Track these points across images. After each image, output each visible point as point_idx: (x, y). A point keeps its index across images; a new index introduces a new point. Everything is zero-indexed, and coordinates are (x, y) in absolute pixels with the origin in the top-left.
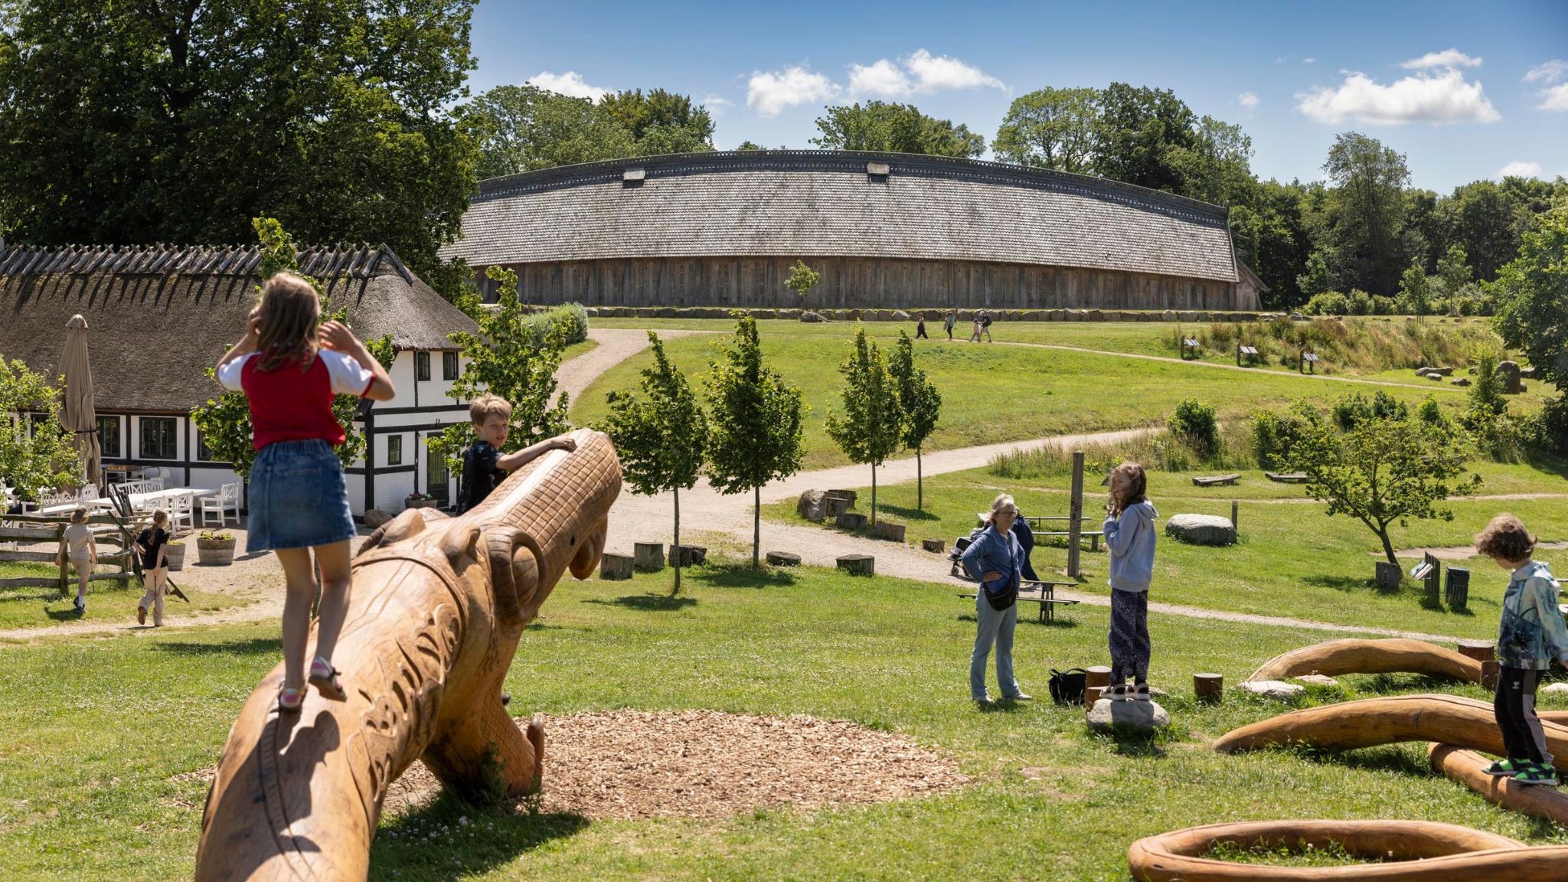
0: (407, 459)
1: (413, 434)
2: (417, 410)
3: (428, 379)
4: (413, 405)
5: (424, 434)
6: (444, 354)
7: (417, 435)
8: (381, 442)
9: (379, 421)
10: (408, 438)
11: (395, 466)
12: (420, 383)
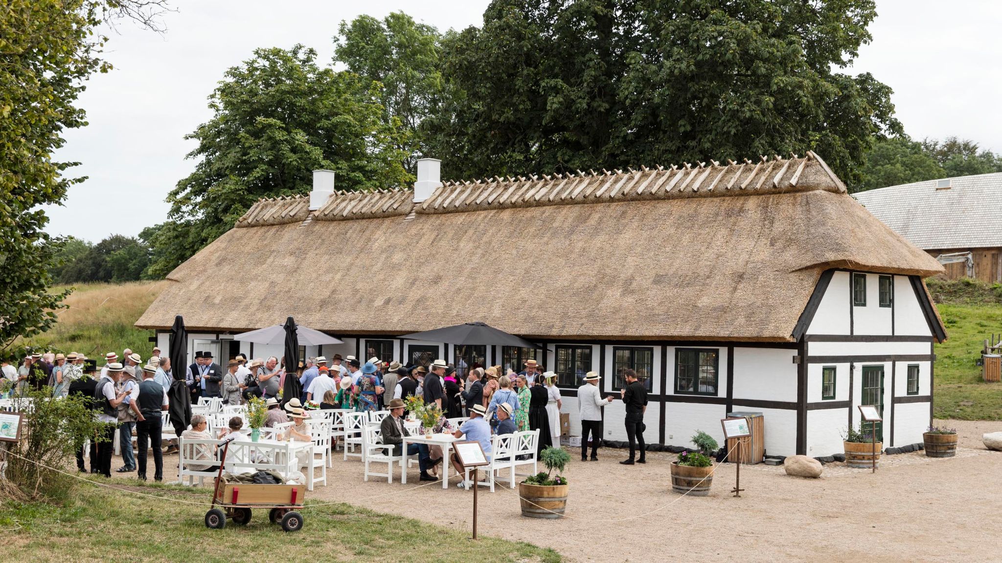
0: (842, 395)
1: (848, 365)
2: (851, 338)
3: (864, 305)
4: (849, 333)
5: (859, 366)
6: (880, 278)
7: (852, 368)
8: (815, 372)
9: (814, 349)
10: (843, 369)
11: (829, 402)
12: (855, 308)
